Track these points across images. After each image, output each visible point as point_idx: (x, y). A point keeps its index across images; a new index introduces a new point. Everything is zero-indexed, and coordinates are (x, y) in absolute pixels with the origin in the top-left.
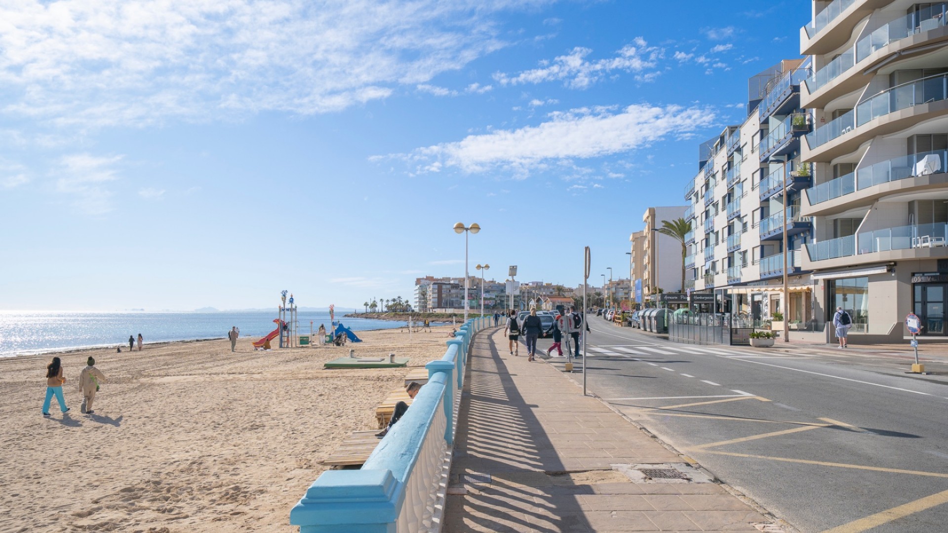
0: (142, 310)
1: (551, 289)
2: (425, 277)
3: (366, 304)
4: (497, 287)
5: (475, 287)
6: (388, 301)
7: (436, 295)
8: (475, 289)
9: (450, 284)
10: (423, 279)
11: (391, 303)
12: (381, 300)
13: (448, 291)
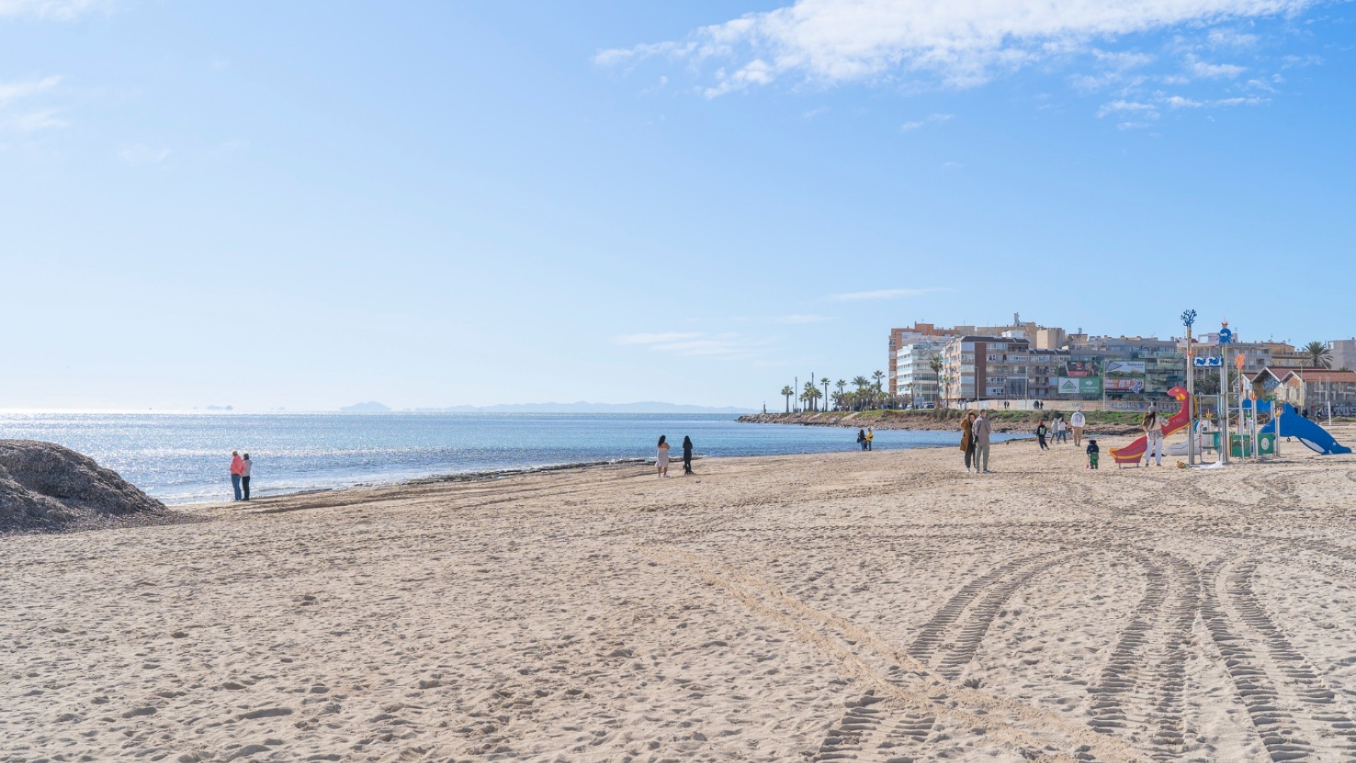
0: (229, 408)
1: (1259, 352)
2: (913, 327)
3: (787, 392)
4: (1122, 347)
5: (1065, 348)
6: (841, 383)
7: (972, 369)
8: (1066, 353)
9: (1004, 340)
10: (907, 330)
11: (852, 389)
12: (824, 380)
13: (1001, 357)
